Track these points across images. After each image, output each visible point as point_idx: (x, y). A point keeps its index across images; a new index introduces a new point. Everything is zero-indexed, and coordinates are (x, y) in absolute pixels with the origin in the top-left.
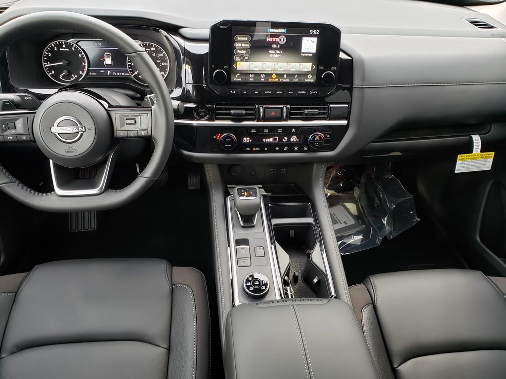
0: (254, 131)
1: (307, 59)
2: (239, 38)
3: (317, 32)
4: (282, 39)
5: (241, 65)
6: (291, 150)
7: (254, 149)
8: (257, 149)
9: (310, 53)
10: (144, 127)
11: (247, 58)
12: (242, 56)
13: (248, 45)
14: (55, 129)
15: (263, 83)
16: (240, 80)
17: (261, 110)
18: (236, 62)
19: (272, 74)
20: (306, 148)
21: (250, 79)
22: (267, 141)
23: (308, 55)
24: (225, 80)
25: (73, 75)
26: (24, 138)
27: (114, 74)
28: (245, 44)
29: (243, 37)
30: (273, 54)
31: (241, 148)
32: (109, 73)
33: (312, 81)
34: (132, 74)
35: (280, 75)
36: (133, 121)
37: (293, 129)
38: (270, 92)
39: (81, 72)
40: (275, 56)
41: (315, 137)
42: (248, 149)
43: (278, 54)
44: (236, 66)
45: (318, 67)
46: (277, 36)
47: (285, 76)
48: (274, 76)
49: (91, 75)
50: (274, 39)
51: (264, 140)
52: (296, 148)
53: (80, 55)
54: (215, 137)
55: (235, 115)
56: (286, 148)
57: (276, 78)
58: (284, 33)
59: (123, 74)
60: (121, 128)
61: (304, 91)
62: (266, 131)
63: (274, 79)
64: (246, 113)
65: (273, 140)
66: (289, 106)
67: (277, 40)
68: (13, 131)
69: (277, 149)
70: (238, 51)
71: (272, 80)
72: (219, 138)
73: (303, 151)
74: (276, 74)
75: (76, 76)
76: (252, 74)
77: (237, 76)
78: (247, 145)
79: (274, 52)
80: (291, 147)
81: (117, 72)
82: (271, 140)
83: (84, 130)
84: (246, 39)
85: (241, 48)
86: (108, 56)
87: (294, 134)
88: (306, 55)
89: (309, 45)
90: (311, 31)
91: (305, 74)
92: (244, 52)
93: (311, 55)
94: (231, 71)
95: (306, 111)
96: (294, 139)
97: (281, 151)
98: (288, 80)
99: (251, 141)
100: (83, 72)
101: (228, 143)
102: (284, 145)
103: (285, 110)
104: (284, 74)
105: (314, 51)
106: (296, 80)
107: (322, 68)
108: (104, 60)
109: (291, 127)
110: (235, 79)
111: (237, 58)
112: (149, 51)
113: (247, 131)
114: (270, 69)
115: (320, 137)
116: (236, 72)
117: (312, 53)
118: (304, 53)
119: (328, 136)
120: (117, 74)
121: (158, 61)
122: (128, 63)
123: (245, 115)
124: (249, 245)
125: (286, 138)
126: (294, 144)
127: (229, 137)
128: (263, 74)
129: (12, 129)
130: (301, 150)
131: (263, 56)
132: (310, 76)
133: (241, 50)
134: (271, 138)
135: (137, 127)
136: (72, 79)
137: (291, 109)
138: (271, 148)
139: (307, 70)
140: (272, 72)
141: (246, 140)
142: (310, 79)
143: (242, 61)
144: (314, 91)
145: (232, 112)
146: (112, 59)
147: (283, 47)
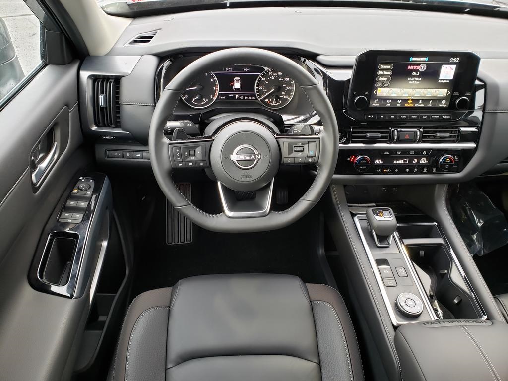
0: (387, 153)
1: (443, 86)
2: (382, 67)
3: (457, 60)
4: (423, 67)
5: (381, 92)
6: (420, 172)
7: (385, 170)
8: (388, 170)
9: (447, 80)
10: (311, 153)
11: (387, 85)
12: (383, 82)
13: (389, 73)
14: (234, 157)
15: (399, 108)
16: (378, 105)
17: (396, 133)
18: (377, 89)
19: (408, 100)
20: (434, 170)
21: (387, 105)
22: (397, 162)
23: (446, 81)
24: (364, 106)
25: (204, 99)
26: (202, 164)
27: (242, 97)
28: (387, 71)
29: (386, 65)
30: (412, 81)
31: (373, 169)
32: (237, 96)
33: (445, 106)
34: (260, 98)
35: (415, 101)
36: (301, 149)
37: (425, 152)
38: (405, 117)
39: (212, 96)
40: (413, 83)
41: (446, 160)
42: (379, 170)
43: (417, 81)
44: (376, 92)
45: (452, 93)
46: (419, 64)
47: (420, 102)
48: (410, 101)
49: (221, 99)
50: (415, 67)
51: (395, 162)
52: (425, 170)
53: (212, 80)
54: (348, 159)
55: (371, 138)
56: (416, 170)
57: (411, 103)
58: (425, 61)
59: (250, 98)
60: (289, 155)
61: (437, 115)
62: (399, 153)
63: (410, 104)
64: (381, 136)
65: (404, 161)
66: (421, 130)
67: (418, 67)
68: (193, 158)
69: (407, 170)
70: (380, 79)
71: (408, 105)
72: (353, 160)
73: (431, 173)
74: (412, 100)
75: (207, 100)
76: (389, 99)
77: (375, 102)
78: (378, 166)
79: (413, 79)
80: (420, 169)
81: (244, 96)
82: (401, 162)
83: (259, 158)
84: (389, 67)
85: (383, 76)
86: (237, 80)
87: (424, 157)
88: (443, 82)
89: (448, 72)
90: (452, 59)
91: (440, 100)
92: (386, 79)
93: (448, 81)
94: (371, 96)
95: (438, 134)
96: (423, 161)
97: (411, 172)
98: (422, 105)
99: (382, 162)
100: (213, 96)
101: (363, 164)
102: (414, 167)
103: (418, 133)
104: (420, 100)
105: (452, 78)
106: (430, 105)
107: (457, 94)
108: (233, 85)
109: (422, 150)
110: (373, 104)
111: (378, 85)
112: (276, 76)
113: (380, 153)
114: (407, 95)
115: (450, 159)
116: (375, 97)
117: (449, 80)
118: (441, 80)
119: (457, 158)
120: (244, 98)
121: (284, 86)
122: (256, 88)
123: (380, 138)
124: (389, 265)
125: (416, 160)
126: (423, 166)
127: (364, 159)
128: (400, 99)
129: (192, 156)
130: (429, 172)
131: (403, 83)
132: (444, 102)
133: (383, 77)
134: (402, 160)
135: (305, 154)
136: (203, 103)
137: (424, 132)
138: (402, 169)
139: (442, 96)
140: (409, 98)
141: (378, 161)
142: (444, 104)
143: (382, 87)
144: (447, 115)
145: (369, 135)
146: (241, 84)
147: (423, 75)
